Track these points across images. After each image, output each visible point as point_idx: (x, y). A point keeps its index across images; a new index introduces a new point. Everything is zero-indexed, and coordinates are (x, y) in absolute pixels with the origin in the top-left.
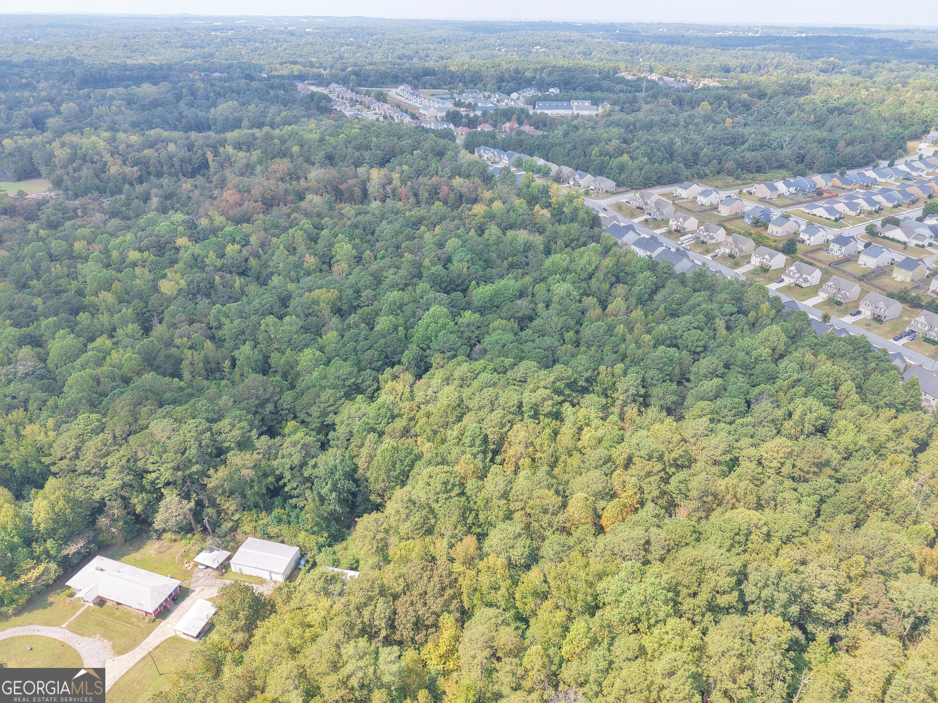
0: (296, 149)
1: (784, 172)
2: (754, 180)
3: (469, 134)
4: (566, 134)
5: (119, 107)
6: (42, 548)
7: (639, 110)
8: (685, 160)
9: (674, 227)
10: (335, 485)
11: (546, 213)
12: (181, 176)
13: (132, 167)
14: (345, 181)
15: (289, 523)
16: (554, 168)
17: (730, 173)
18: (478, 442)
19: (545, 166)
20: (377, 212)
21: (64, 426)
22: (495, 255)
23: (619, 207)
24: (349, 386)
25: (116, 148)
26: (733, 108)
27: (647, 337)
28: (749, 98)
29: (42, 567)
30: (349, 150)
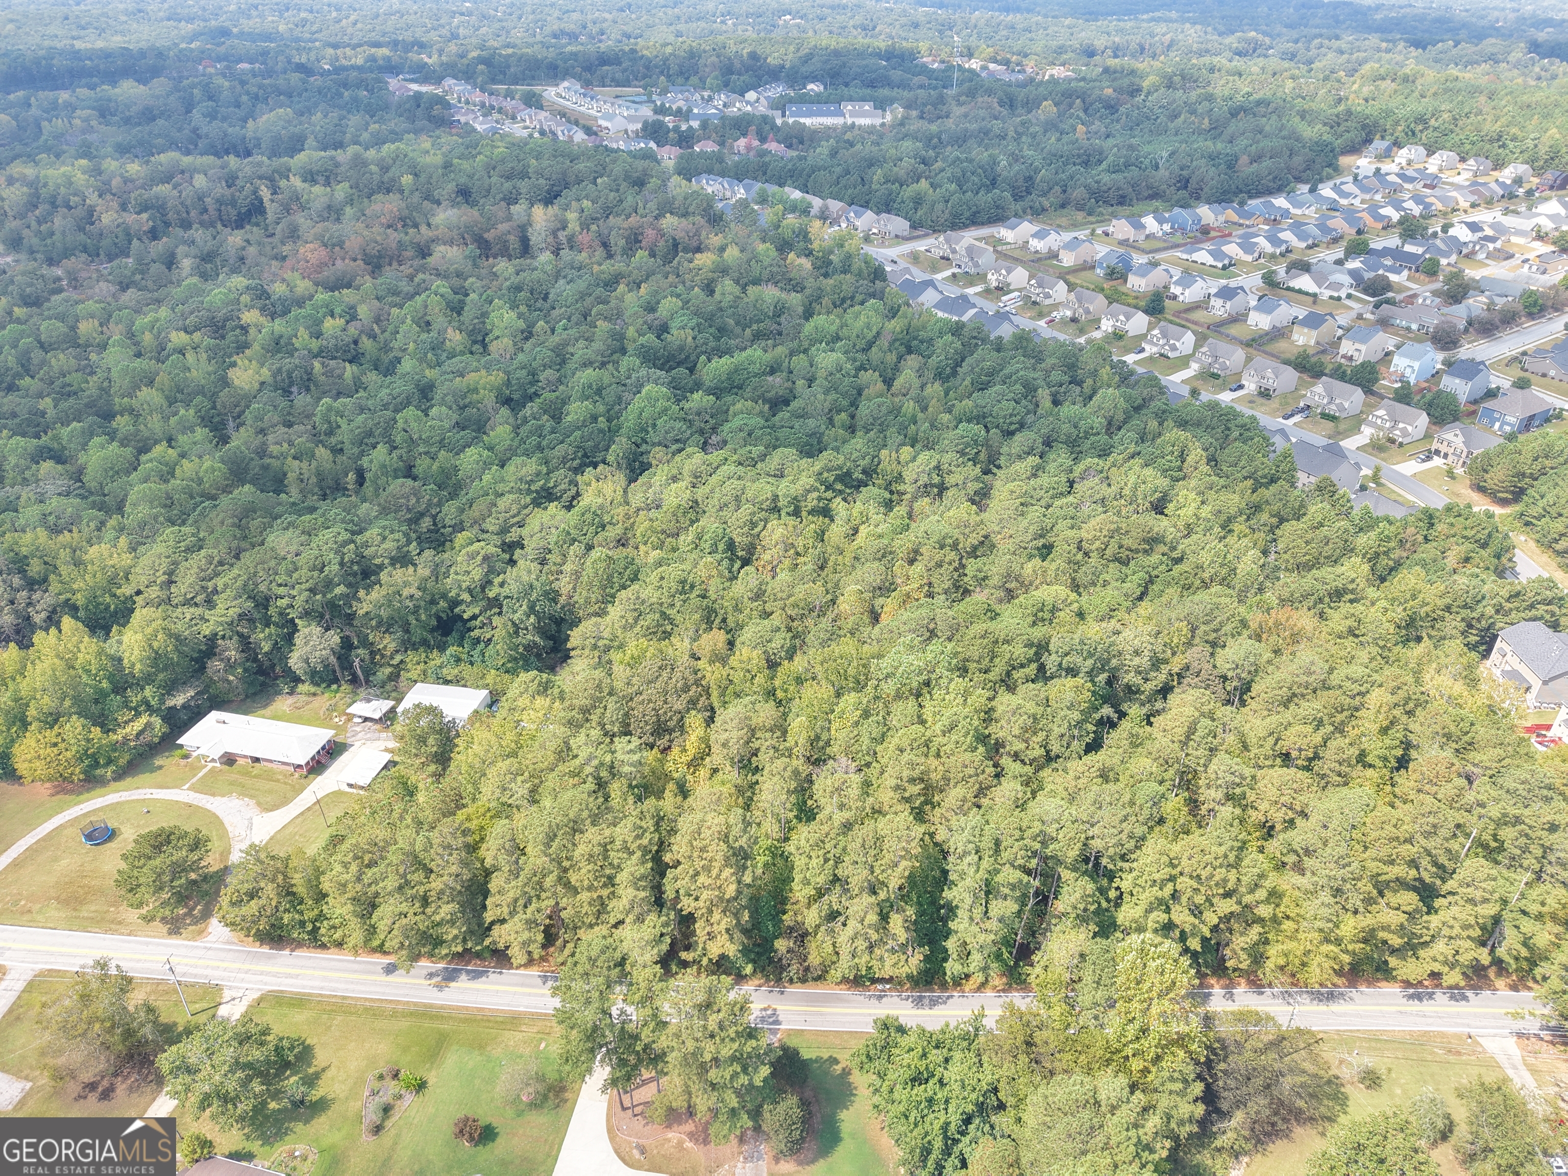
0: (407, 180)
1: (1156, 203)
2: (1115, 216)
3: (681, 157)
4: (834, 154)
5: (86, 120)
6: (139, 697)
7: (947, 117)
8: (1014, 188)
9: (995, 284)
10: (532, 608)
11: (806, 264)
12: (219, 226)
13: (138, 213)
14: (493, 226)
15: (472, 664)
16: (817, 203)
17: (1080, 207)
18: (721, 547)
19: (803, 200)
20: (548, 268)
21: (142, 549)
22: (732, 322)
23: (915, 257)
24: (537, 492)
25: (107, 183)
26: (1090, 111)
27: (946, 417)
28: (1114, 95)
29: (144, 719)
30: (494, 179)
